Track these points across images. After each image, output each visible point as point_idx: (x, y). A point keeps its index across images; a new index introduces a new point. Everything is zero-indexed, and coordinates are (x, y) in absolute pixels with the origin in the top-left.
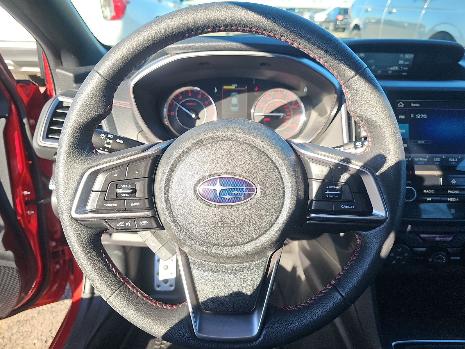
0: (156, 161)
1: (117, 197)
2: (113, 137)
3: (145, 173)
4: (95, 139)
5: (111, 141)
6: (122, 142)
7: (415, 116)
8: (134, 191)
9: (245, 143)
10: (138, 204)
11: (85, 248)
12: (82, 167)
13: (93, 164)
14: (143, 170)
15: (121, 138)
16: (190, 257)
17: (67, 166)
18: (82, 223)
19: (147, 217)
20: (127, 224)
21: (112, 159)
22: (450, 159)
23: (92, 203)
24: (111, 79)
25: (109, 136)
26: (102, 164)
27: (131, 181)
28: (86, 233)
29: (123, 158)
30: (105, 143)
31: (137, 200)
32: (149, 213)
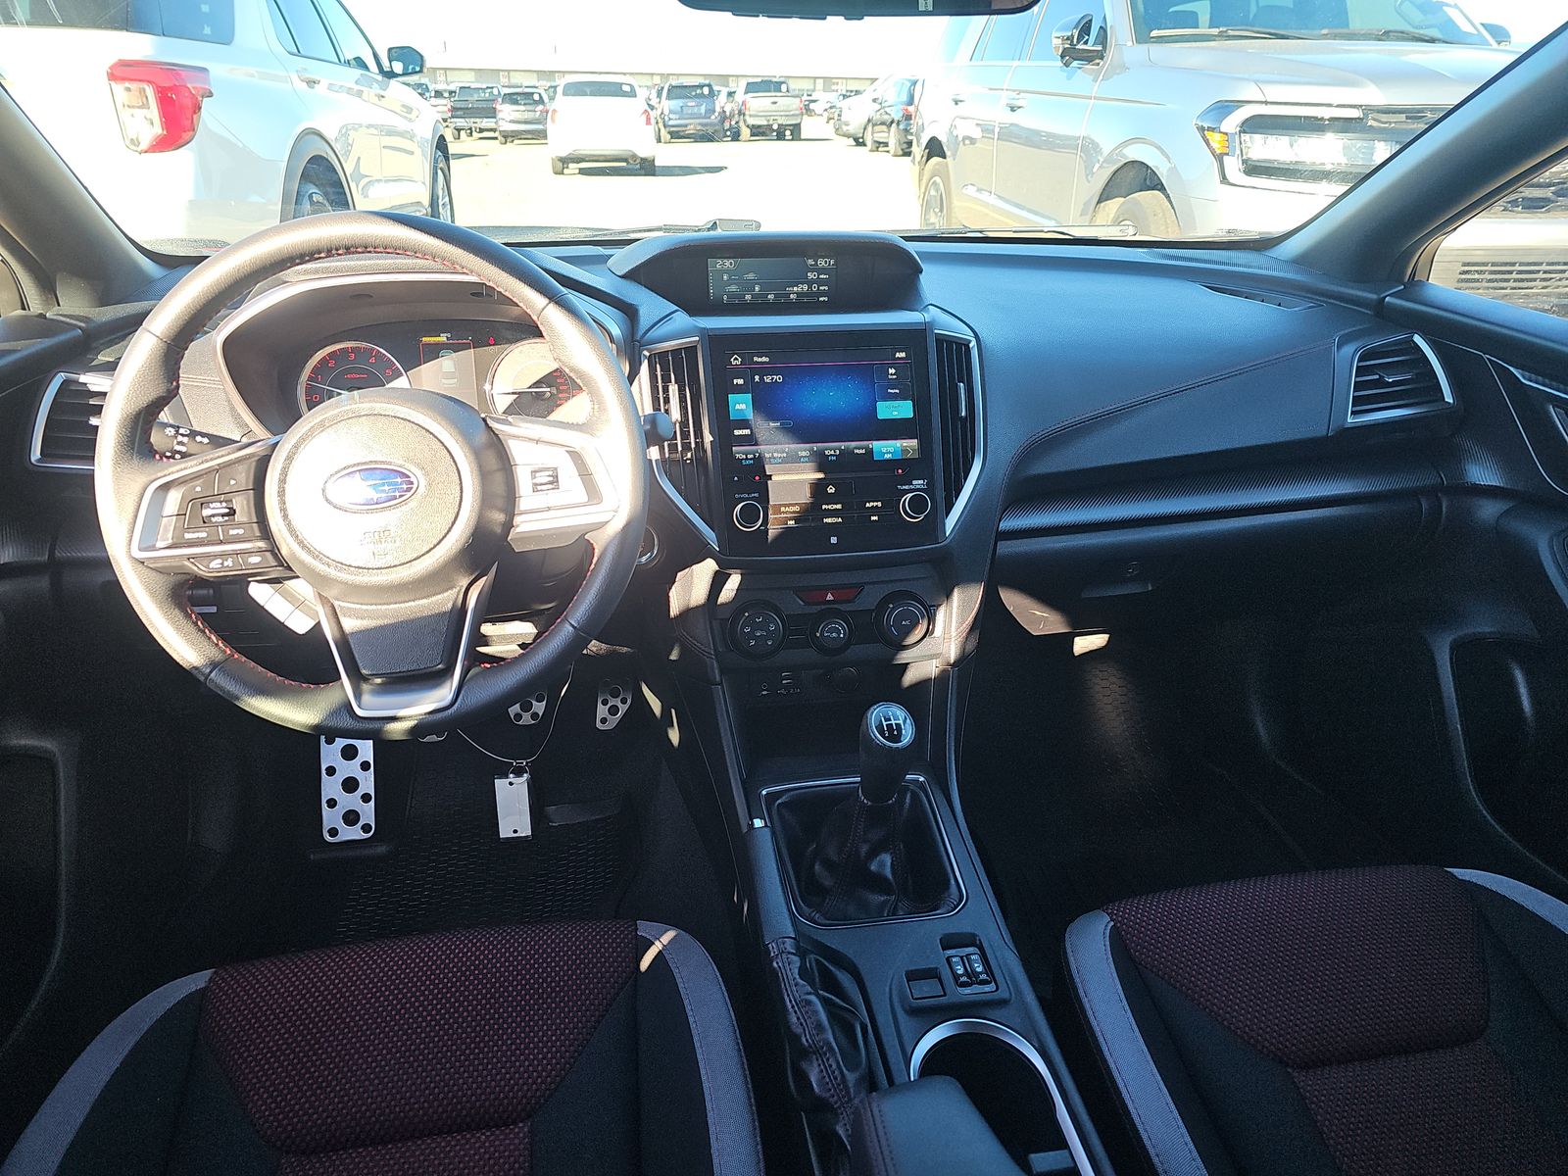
0: (263, 464)
1: (204, 522)
2: (189, 432)
3: (247, 483)
4: (156, 438)
5: (185, 440)
6: (206, 440)
7: (761, 379)
8: (232, 512)
9: (395, 417)
10: (241, 531)
11: (160, 604)
12: (142, 480)
13: (159, 475)
14: (243, 477)
15: (203, 435)
16: (336, 603)
17: (117, 478)
18: (151, 566)
19: (260, 551)
20: (226, 564)
21: (190, 464)
22: (826, 452)
23: (165, 537)
24: (173, 340)
25: (181, 431)
26: (173, 473)
27: (226, 497)
28: (162, 583)
29: (207, 461)
30: (175, 442)
31: (239, 525)
32: (262, 544)
